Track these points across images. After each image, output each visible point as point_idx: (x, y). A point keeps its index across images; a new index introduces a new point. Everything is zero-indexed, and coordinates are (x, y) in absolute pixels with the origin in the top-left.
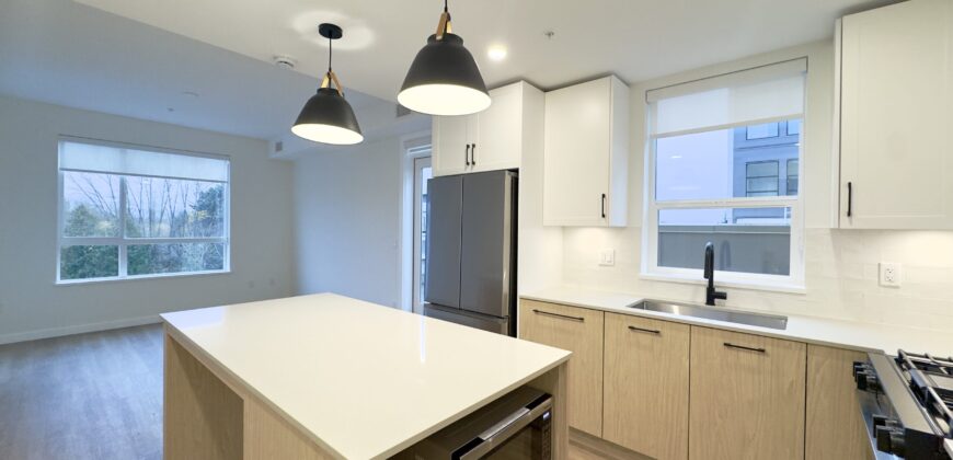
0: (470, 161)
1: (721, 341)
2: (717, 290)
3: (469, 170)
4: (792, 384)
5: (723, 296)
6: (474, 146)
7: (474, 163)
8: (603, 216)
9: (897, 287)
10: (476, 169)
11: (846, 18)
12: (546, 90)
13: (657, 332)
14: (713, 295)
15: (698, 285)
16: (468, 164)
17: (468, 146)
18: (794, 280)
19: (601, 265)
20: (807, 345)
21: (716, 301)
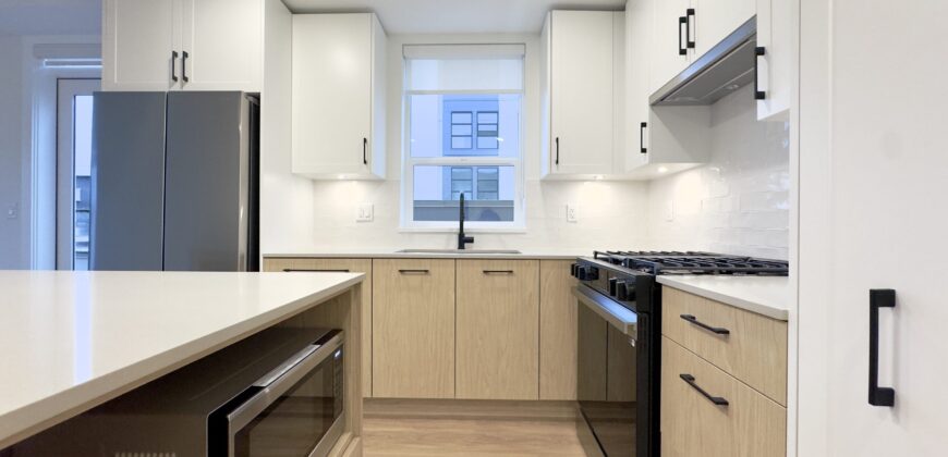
0: (178, 74)
1: (481, 270)
2: (466, 236)
3: (177, 87)
4: (531, 295)
5: (471, 240)
6: (185, 55)
7: (185, 79)
8: (365, 162)
9: (575, 222)
10: (188, 87)
11: (554, 12)
12: (294, 11)
13: (426, 271)
14: (463, 240)
15: (450, 233)
16: (175, 79)
17: (175, 54)
18: (519, 222)
19: (358, 221)
20: (539, 260)
21: (466, 245)
